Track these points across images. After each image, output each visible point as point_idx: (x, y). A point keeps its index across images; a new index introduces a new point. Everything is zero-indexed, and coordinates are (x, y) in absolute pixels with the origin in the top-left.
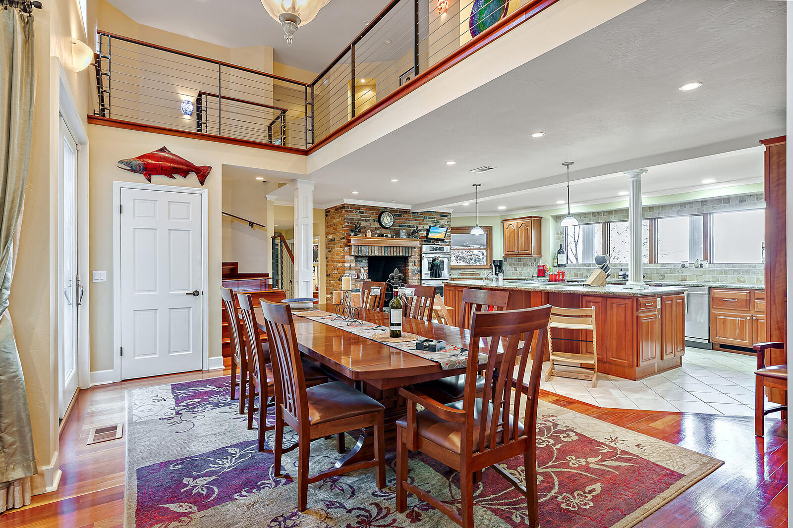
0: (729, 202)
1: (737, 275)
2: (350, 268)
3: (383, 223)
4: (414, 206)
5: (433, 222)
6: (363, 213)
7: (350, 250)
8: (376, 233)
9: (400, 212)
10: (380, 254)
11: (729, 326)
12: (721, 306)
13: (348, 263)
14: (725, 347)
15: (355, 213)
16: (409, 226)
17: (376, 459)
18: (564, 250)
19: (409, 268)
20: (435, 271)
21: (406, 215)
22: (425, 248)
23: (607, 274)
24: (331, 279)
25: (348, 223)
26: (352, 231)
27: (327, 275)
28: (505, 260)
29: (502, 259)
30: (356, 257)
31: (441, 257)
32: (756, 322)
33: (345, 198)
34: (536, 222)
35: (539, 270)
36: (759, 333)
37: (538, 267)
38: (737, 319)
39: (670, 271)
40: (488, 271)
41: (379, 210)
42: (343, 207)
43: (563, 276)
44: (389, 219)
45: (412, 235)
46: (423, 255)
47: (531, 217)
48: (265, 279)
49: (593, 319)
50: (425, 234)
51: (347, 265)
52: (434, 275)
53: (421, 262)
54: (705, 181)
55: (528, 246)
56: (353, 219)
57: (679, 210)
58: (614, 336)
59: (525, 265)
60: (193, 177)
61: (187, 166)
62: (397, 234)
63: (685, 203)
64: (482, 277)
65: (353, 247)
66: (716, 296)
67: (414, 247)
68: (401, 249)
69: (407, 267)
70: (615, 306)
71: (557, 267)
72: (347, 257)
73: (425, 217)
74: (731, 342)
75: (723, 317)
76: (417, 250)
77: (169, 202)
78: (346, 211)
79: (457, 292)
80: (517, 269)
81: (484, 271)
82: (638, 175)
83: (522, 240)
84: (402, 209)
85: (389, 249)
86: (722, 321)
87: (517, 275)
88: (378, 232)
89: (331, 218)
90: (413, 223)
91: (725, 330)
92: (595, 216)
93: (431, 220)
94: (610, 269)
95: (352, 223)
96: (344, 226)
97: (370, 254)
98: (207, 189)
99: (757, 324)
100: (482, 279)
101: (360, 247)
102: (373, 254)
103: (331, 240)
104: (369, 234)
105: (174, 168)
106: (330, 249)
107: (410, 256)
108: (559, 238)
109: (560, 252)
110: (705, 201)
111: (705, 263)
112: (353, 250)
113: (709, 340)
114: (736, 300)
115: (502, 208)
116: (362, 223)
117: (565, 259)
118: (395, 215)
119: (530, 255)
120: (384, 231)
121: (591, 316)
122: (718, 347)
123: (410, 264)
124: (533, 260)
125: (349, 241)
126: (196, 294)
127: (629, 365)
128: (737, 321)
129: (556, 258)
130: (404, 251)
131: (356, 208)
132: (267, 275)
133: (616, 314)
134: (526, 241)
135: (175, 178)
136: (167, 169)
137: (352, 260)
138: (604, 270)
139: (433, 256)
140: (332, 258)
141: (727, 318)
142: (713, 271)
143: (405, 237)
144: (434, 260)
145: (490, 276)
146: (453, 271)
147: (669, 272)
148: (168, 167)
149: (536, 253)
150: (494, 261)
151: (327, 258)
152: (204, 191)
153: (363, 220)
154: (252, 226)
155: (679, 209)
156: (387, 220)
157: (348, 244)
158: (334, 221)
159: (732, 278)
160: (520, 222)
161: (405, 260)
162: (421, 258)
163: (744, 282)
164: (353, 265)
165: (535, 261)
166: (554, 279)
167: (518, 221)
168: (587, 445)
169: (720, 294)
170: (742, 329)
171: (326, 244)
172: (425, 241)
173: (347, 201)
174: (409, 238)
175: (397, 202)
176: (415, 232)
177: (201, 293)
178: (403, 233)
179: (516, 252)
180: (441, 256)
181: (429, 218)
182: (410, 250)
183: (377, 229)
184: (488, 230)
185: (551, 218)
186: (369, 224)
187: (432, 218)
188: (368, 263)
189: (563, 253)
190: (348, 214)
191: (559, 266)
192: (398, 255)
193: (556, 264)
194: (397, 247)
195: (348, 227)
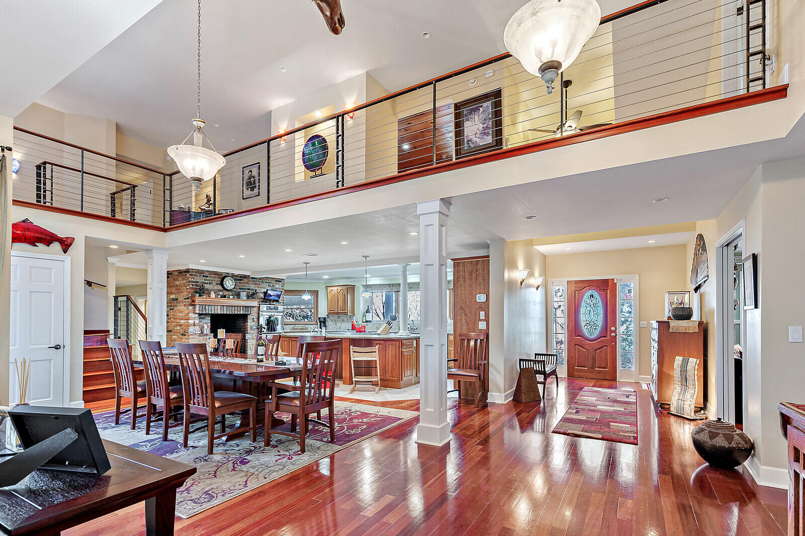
2: (194, 325)
3: (225, 286)
4: (253, 272)
5: (269, 286)
6: (207, 277)
7: (194, 309)
8: (219, 294)
9: (241, 277)
10: (222, 312)
13: (192, 319)
15: (199, 277)
16: (249, 289)
17: (251, 426)
18: (370, 310)
19: (248, 323)
20: (271, 326)
21: (245, 280)
22: (264, 307)
23: (390, 326)
24: (172, 334)
25: (193, 285)
26: (196, 292)
27: (168, 331)
28: (328, 317)
29: (326, 316)
30: (200, 314)
33: (190, 263)
34: (351, 289)
35: (352, 325)
37: (352, 322)
40: (314, 326)
41: (221, 275)
42: (187, 271)
43: (365, 328)
44: (230, 282)
45: (251, 296)
46: (260, 313)
47: (347, 285)
48: (106, 335)
49: (378, 353)
50: (262, 296)
51: (191, 322)
52: (270, 330)
53: (258, 319)
55: (345, 307)
56: (197, 282)
58: (390, 364)
59: (343, 321)
60: (56, 246)
61: (51, 237)
62: (238, 296)
64: (309, 331)
65: (197, 306)
67: (253, 307)
68: (242, 308)
69: (246, 323)
70: (390, 346)
71: (365, 322)
72: (191, 315)
73: (262, 282)
76: (256, 309)
77: (30, 267)
78: (191, 275)
80: (337, 324)
81: (311, 326)
82: (406, 267)
83: (340, 302)
84: (243, 275)
85: (230, 308)
87: (337, 328)
88: (221, 293)
89: (174, 280)
90: (252, 287)
92: (391, 286)
95: (196, 285)
96: (188, 288)
97: (213, 312)
98: (70, 257)
100: (310, 332)
101: (204, 306)
102: (216, 312)
103: (173, 299)
104: (213, 295)
105: (37, 238)
106: (172, 308)
107: (249, 314)
108: (367, 302)
109: (368, 311)
112: (197, 308)
115: (326, 277)
116: (206, 285)
117: (371, 316)
118: (237, 279)
119: (346, 313)
120: (226, 293)
121: (376, 352)
123: (249, 321)
125: (193, 301)
126: (57, 347)
127: (397, 380)
129: (364, 316)
130: (244, 310)
131: (201, 272)
132: (108, 331)
133: (391, 350)
134: (344, 303)
135: (37, 246)
136: (30, 239)
137: (197, 317)
138: (388, 324)
139: (269, 314)
140: (174, 315)
143: (245, 298)
144: (270, 317)
145: (316, 330)
146: (286, 326)
148: (32, 237)
149: (351, 312)
150: (319, 318)
151: (168, 315)
152: (67, 258)
153: (207, 283)
154: (90, 285)
156: (229, 284)
157: (193, 303)
158: (177, 283)
161: (244, 317)
162: (259, 316)
164: (197, 322)
165: (350, 318)
166: (359, 331)
167: (338, 287)
168: (364, 415)
171: (167, 303)
172: (262, 302)
173: (191, 267)
174: (248, 299)
175: (238, 269)
176: (254, 294)
177: (62, 347)
178: (243, 294)
179: (336, 311)
180: (276, 314)
181: (267, 283)
182: (249, 310)
183: (220, 291)
184: (315, 293)
185: (361, 286)
186: (212, 287)
187: (269, 283)
188: (211, 320)
189: (369, 313)
190: (193, 278)
191: (367, 321)
192: (239, 313)
193: (364, 320)
194: (237, 306)
195: (193, 288)
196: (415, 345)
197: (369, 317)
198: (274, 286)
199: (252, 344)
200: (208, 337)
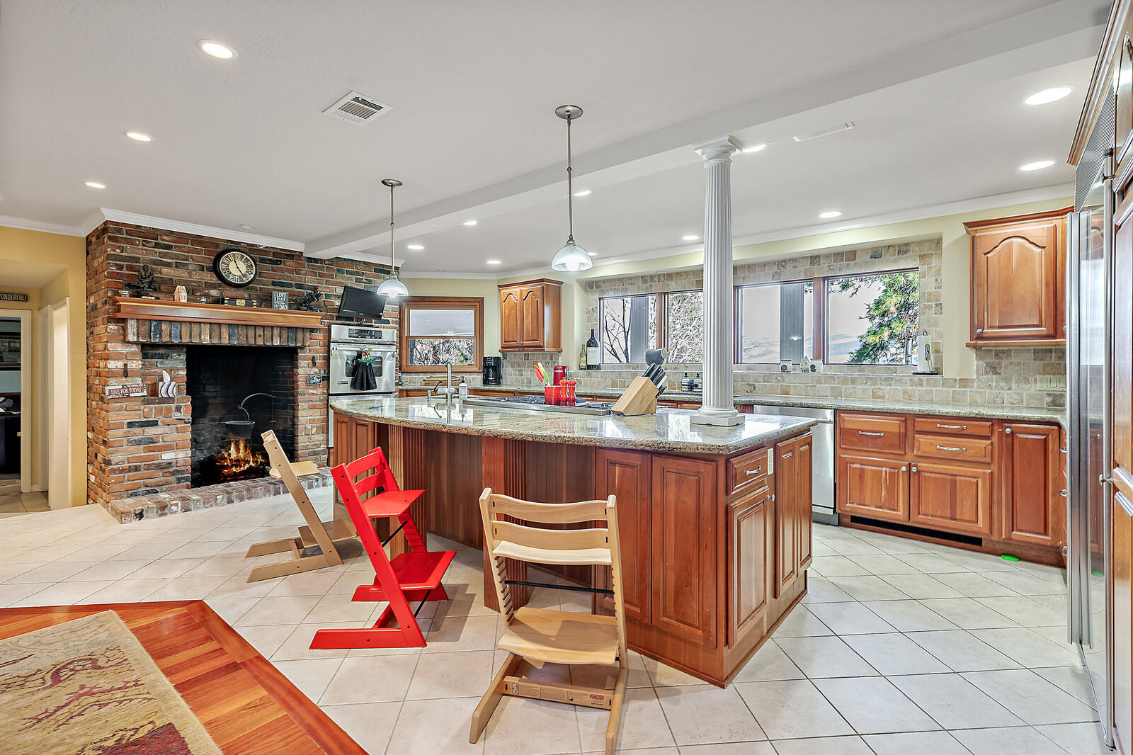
0: (855, 259)
1: (871, 385)
2: (126, 373)
3: (226, 274)
4: (310, 243)
6: (169, 247)
7: (124, 330)
8: (205, 295)
9: (275, 254)
10: (215, 341)
11: (869, 483)
12: (855, 444)
13: (119, 359)
14: (860, 522)
15: (141, 247)
16: (297, 286)
18: (598, 341)
19: (300, 371)
20: (359, 378)
21: (290, 263)
22: (340, 331)
23: (659, 386)
25: (121, 268)
26: (129, 286)
28: (505, 356)
29: (500, 355)
30: (144, 346)
31: (375, 351)
32: (916, 476)
34: (552, 289)
35: (556, 374)
36: (923, 496)
37: (555, 369)
38: (884, 469)
39: (764, 376)
41: (217, 246)
43: (572, 391)
44: (243, 266)
45: (305, 302)
46: (333, 345)
47: (542, 280)
49: (613, 530)
52: (359, 385)
53: (327, 359)
54: (826, 215)
55: (538, 335)
56: (137, 260)
57: (776, 273)
62: (266, 301)
63: (785, 261)
65: (133, 323)
66: (847, 426)
67: (312, 330)
68: (276, 332)
69: (295, 370)
70: (671, 478)
71: (585, 369)
72: (116, 347)
73: (338, 270)
74: (873, 514)
75: (858, 466)
76: (319, 336)
78: (113, 239)
79: (354, 428)
80: (524, 373)
82: (725, 153)
83: (528, 322)
84: (281, 249)
85: (242, 331)
86: (858, 473)
87: (523, 382)
88: (214, 292)
89: (92, 257)
90: (310, 281)
91: (861, 491)
92: (645, 282)
93: (354, 277)
94: (665, 377)
95: (130, 268)
96: (104, 273)
97: (188, 341)
99: (919, 480)
101: (154, 323)
102: (198, 341)
103: (93, 309)
104: (182, 296)
106: (92, 330)
107: (303, 347)
108: (589, 320)
109: (591, 343)
110: (816, 257)
111: (818, 363)
112: (133, 330)
113: (834, 509)
114: (882, 434)
115: (494, 262)
116: (165, 270)
117: (598, 354)
118: (263, 260)
119: (540, 347)
120: (229, 292)
121: (605, 524)
122: (848, 520)
123: (302, 363)
124: (548, 357)
125: (120, 309)
128: (884, 474)
129: (584, 354)
130: (284, 336)
131: (150, 235)
134: (535, 323)
137: (133, 353)
138: (652, 379)
139: (358, 347)
140: (94, 348)
141: (866, 467)
142: (832, 378)
143: (284, 307)
144: (359, 356)
147: (761, 379)
149: (551, 344)
150: (486, 358)
151: (88, 349)
153: (169, 265)
155: (776, 270)
156: (238, 269)
157: (119, 315)
158: (96, 263)
159: (864, 390)
160: (525, 288)
161: (290, 355)
162: (328, 351)
163: (883, 398)
164: (135, 364)
165: (552, 359)
166: (554, 398)
167: (522, 288)
169: (854, 422)
170: (892, 488)
171: (87, 319)
172: (338, 318)
174: (299, 309)
176: (310, 298)
178: (280, 299)
179: (519, 342)
180: (377, 348)
181: (351, 273)
182: (300, 335)
183: (213, 286)
184: (477, 304)
185: (576, 283)
186: (186, 274)
187: (357, 274)
188: (187, 360)
189: (596, 346)
190: (119, 248)
191: (589, 367)
192: (269, 344)
193: (584, 365)
194: (264, 327)
195: (118, 276)
196: (770, 471)
197: (594, 356)
198: (370, 282)
199: (312, 421)
200: (173, 406)
